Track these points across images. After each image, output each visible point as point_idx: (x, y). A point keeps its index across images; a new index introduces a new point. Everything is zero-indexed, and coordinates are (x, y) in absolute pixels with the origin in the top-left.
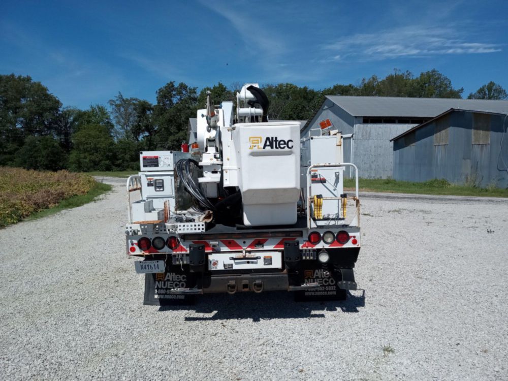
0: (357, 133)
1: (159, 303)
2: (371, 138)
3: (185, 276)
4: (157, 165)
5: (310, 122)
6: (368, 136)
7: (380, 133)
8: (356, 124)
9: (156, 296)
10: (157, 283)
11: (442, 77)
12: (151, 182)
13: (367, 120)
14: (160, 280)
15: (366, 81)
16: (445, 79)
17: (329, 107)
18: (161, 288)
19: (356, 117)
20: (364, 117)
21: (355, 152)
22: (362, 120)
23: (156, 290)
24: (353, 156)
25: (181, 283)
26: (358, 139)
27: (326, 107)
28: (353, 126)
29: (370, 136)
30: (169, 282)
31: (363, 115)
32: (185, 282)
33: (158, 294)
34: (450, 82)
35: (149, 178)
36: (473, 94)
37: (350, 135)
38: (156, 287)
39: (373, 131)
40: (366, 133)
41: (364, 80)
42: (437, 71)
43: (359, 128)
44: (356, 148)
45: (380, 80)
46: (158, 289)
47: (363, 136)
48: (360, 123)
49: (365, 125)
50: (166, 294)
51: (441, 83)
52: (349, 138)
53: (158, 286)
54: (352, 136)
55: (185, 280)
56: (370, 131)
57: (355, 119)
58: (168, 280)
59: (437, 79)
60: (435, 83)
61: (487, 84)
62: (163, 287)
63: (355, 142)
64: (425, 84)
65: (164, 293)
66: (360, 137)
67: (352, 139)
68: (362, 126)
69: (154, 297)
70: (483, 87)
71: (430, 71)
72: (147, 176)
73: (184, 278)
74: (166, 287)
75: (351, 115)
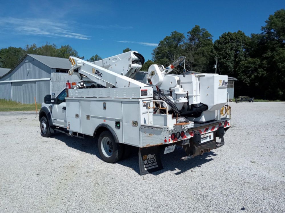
0: (53, 78)
1: (148, 172)
2: (61, 81)
3: (155, 155)
4: (146, 95)
5: (13, 69)
6: (59, 80)
7: (66, 78)
8: (52, 72)
9: (145, 169)
10: (144, 161)
11: (73, 50)
12: (145, 104)
13: (59, 71)
14: (145, 160)
15: (30, 47)
16: (74, 51)
17: (30, 61)
18: (147, 164)
19: (52, 68)
20: (57, 69)
21: (53, 89)
22: (55, 70)
23: (144, 166)
24: (52, 91)
25: (154, 159)
26: (54, 81)
27: (27, 61)
28: (50, 74)
29: (60, 80)
30: (149, 160)
31: (56, 68)
32: (155, 158)
33: (146, 168)
34: (77, 52)
35: (144, 102)
36: (89, 60)
37: (49, 79)
38: (144, 164)
39: (62, 77)
40: (58, 78)
41: (28, 46)
42: (70, 46)
43: (54, 75)
44: (53, 86)
45: (37, 47)
46: (145, 165)
47: (56, 80)
48: (55, 72)
49: (58, 73)
50: (149, 167)
51: (72, 52)
52: (49, 81)
53: (145, 164)
54: (51, 80)
55: (155, 157)
56: (60, 77)
57: (51, 69)
58: (148, 159)
59: (70, 50)
60: (69, 53)
61: (94, 56)
62: (147, 163)
63: (52, 83)
64: (65, 52)
65: (148, 166)
66: (55, 80)
67: (50, 81)
68: (56, 73)
69: (144, 169)
70: (93, 57)
71: (66, 46)
72: (143, 101)
73: (154, 156)
74: (148, 163)
75: (49, 67)
